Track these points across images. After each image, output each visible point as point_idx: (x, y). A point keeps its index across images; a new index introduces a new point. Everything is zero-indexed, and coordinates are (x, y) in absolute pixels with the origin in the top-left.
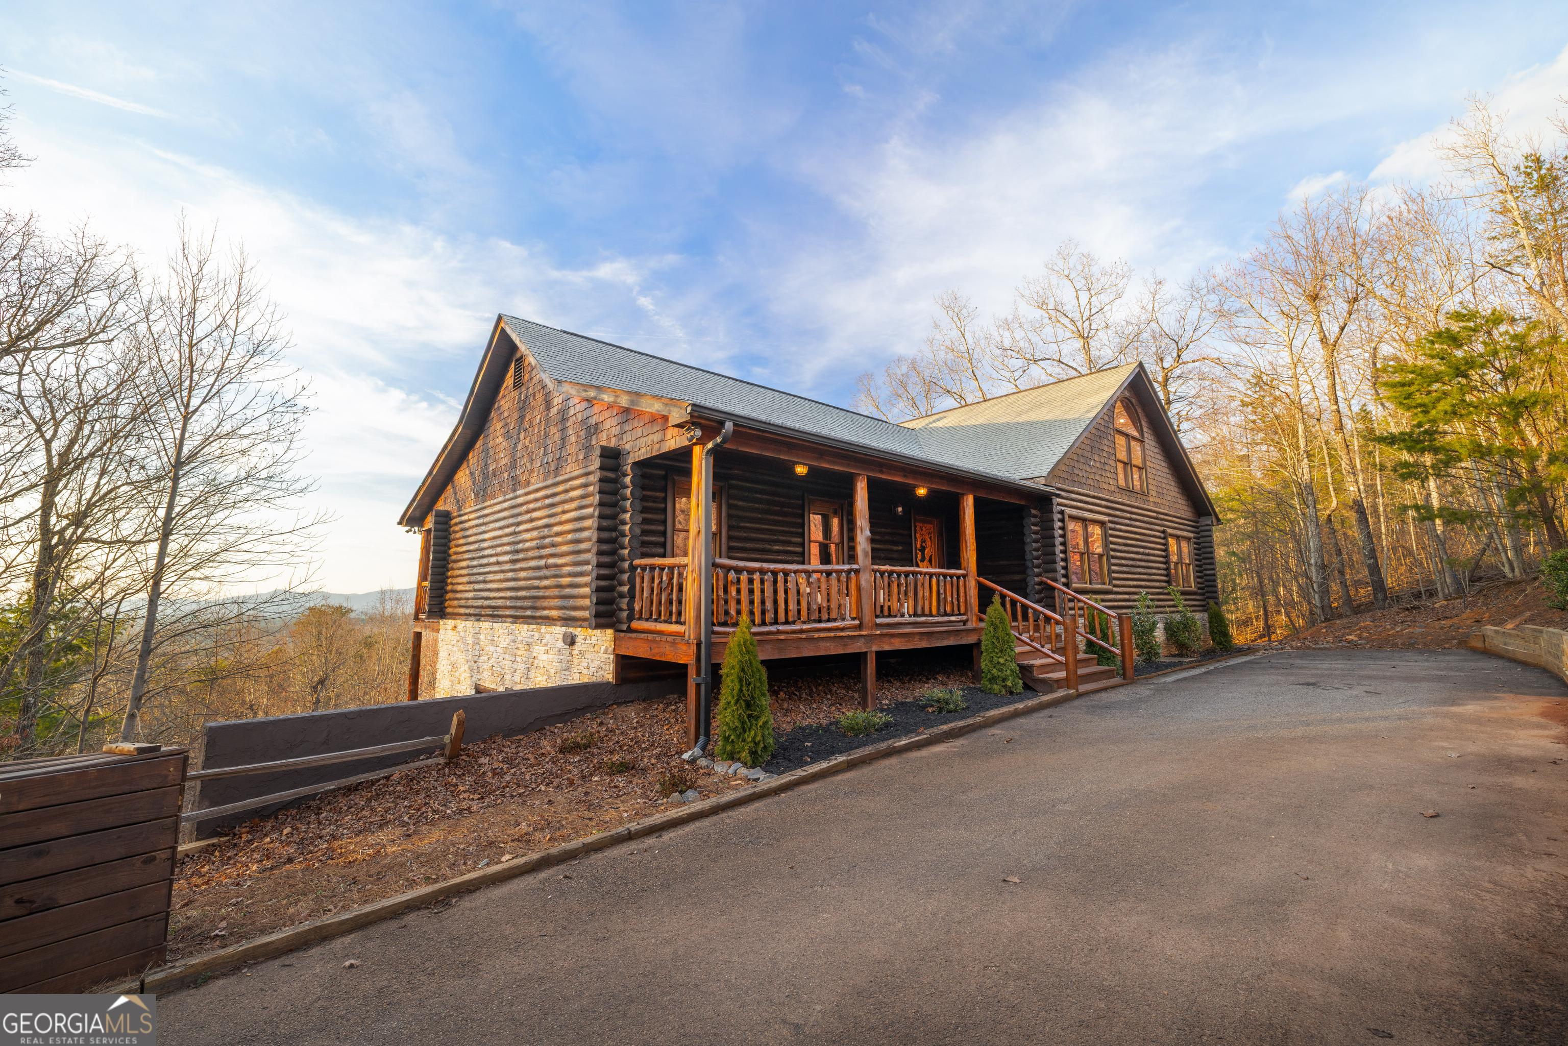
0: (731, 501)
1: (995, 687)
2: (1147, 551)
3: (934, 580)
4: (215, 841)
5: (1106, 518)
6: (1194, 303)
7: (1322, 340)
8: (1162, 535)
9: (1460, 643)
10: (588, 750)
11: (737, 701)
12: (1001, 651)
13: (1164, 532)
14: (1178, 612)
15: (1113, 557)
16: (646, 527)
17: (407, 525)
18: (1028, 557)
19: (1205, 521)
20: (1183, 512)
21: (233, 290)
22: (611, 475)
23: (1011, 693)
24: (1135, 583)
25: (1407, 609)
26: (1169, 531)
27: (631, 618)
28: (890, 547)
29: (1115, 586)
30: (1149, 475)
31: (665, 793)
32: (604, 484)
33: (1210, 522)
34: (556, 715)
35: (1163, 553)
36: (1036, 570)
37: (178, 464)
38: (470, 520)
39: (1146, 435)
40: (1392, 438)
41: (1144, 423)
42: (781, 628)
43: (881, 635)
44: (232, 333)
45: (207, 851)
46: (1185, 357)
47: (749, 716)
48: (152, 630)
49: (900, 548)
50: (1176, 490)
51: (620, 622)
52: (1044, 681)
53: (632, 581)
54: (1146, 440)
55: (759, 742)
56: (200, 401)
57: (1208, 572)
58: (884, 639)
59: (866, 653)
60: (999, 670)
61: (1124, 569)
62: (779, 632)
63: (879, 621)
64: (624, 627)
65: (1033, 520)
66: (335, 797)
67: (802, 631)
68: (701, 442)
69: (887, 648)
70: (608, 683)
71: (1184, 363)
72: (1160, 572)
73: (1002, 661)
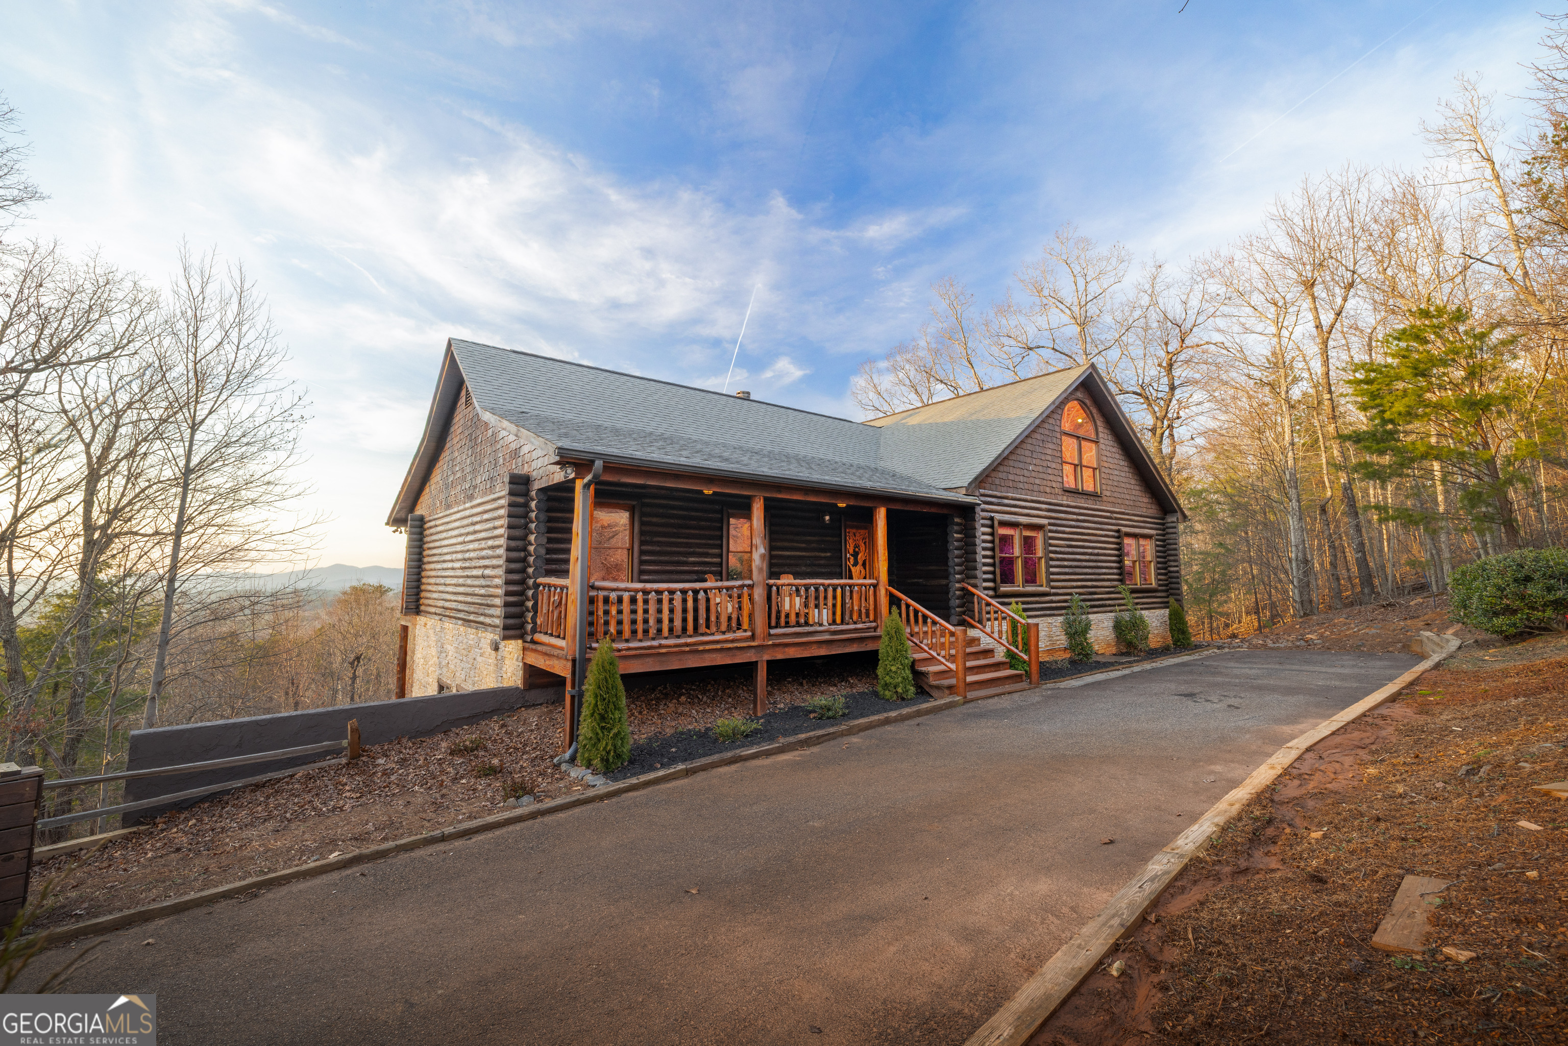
0: (645, 519)
1: (887, 692)
2: (1096, 551)
3: (839, 590)
4: (134, 829)
5: (1045, 521)
6: (1196, 287)
7: (1317, 327)
8: (1116, 534)
9: (1404, 647)
10: (475, 752)
11: (592, 715)
12: (894, 660)
13: (1118, 531)
14: (1127, 610)
15: (1052, 559)
16: (551, 546)
17: (392, 525)
18: (951, 563)
19: (1171, 519)
20: (1145, 510)
21: (234, 307)
22: (520, 500)
23: (903, 699)
24: (1079, 583)
25: (1384, 606)
26: (1124, 529)
27: (534, 631)
28: (817, 554)
29: (1053, 588)
30: (1103, 475)
31: (505, 798)
32: (512, 509)
33: (1175, 519)
34: (463, 718)
35: (1116, 552)
36: (957, 576)
37: (188, 471)
38: (436, 526)
39: (1101, 435)
40: (1356, 437)
41: (1099, 423)
42: (664, 642)
43: (774, 645)
44: (235, 348)
45: (127, 839)
46: (1188, 342)
47: (603, 728)
48: (169, 622)
49: (829, 554)
50: (1138, 488)
51: (526, 633)
52: (938, 688)
53: (535, 597)
54: (1102, 441)
55: (610, 751)
56: (206, 412)
57: (1172, 569)
58: (777, 649)
59: (757, 662)
60: (891, 677)
61: (1067, 570)
62: (660, 646)
63: (773, 631)
64: (529, 638)
65: (956, 528)
66: (244, 792)
67: (687, 645)
68: (580, 475)
69: (780, 656)
70: (517, 688)
71: (1187, 347)
72: (1111, 571)
73: (894, 669)
